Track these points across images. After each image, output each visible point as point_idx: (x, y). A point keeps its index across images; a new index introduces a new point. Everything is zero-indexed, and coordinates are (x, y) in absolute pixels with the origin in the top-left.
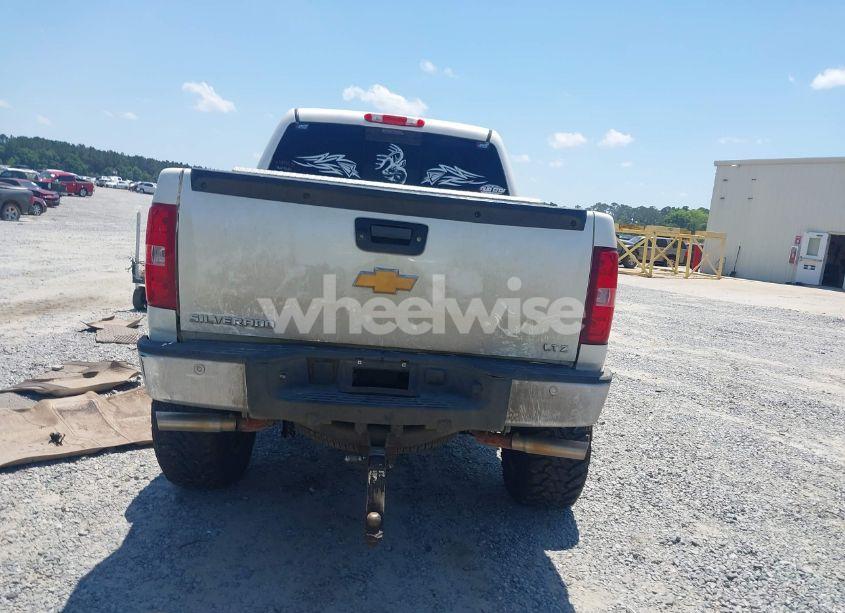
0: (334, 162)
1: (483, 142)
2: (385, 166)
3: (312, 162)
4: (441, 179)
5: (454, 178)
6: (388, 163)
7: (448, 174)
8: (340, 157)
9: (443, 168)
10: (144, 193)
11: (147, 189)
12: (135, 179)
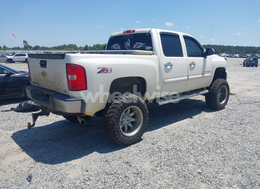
0: (116, 46)
1: (147, 33)
2: (126, 45)
3: (113, 47)
4: (137, 47)
5: (139, 46)
6: (127, 44)
7: (139, 45)
8: (117, 45)
9: (137, 43)
10: (231, 57)
11: (232, 56)
12: (231, 54)
